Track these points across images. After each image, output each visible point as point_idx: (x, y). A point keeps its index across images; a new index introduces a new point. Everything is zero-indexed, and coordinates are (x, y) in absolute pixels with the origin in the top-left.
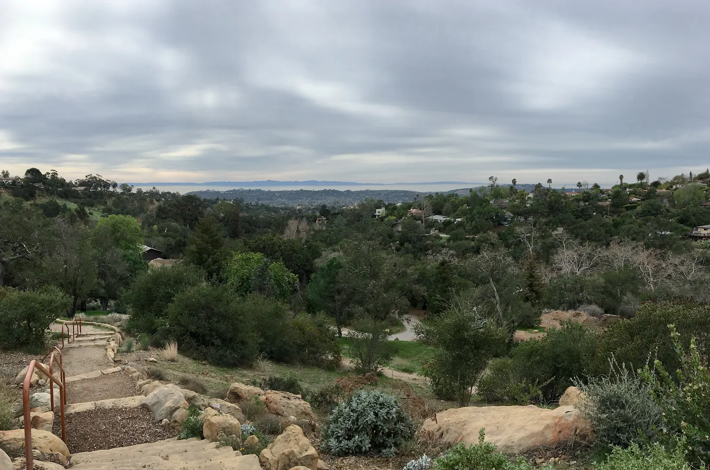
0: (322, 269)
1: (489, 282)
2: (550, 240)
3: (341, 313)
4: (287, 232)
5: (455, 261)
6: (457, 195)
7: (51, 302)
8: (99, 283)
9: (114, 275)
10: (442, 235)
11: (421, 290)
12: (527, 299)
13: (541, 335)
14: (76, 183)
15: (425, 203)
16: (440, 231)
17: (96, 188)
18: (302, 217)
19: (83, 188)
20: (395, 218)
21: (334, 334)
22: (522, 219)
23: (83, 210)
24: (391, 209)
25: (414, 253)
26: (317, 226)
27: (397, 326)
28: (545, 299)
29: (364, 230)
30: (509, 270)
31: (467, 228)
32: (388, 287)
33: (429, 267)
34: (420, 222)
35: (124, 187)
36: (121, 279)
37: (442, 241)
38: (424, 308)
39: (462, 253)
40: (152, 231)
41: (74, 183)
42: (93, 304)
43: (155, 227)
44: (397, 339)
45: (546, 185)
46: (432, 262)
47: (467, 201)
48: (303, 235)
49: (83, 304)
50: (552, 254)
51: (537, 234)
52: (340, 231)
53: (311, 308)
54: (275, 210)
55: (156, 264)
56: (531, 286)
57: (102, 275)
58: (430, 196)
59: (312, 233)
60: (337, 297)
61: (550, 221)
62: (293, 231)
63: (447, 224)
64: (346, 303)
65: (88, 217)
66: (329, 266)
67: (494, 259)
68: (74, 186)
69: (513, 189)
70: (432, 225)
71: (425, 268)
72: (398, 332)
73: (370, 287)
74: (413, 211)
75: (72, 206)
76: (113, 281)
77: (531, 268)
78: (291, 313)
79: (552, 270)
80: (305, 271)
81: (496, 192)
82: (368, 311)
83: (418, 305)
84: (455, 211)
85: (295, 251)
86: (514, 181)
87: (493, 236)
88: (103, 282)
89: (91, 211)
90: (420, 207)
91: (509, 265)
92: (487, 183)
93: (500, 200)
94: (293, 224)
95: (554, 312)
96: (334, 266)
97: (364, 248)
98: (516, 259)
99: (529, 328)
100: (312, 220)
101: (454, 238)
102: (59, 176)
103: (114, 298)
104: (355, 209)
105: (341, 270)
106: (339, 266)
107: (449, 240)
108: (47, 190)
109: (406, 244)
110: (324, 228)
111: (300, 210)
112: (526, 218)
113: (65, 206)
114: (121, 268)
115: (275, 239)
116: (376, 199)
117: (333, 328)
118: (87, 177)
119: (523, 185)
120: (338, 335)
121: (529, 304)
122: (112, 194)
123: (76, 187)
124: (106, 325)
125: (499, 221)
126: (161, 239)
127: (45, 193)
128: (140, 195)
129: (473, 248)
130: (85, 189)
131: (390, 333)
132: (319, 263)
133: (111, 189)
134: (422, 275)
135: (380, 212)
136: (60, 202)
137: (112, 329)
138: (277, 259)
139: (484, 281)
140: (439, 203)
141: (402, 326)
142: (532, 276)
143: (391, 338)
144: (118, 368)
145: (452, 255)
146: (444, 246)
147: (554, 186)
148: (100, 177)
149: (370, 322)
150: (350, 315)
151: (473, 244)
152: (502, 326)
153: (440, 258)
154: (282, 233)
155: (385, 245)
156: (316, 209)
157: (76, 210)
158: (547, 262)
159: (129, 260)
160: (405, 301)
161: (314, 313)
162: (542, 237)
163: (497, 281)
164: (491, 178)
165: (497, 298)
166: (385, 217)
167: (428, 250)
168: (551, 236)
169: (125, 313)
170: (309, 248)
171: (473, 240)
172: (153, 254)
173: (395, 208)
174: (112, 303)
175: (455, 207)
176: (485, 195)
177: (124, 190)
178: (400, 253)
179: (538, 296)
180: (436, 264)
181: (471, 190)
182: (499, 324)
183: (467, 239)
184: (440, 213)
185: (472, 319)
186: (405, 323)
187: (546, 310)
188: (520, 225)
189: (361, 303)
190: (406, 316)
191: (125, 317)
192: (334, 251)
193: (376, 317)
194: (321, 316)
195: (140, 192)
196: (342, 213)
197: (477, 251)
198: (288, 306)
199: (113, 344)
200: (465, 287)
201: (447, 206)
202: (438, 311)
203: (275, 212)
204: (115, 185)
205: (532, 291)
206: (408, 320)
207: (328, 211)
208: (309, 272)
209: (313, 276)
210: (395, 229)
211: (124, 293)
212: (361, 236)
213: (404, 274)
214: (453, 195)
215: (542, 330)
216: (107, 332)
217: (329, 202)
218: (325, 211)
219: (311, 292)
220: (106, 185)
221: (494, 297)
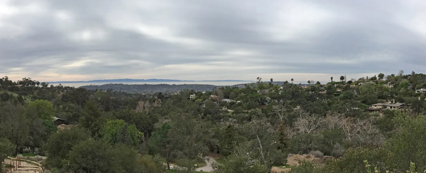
0: (159, 129)
1: (256, 138)
2: (292, 113)
3: (169, 156)
4: (138, 108)
5: (236, 126)
6: (237, 88)
7: (5, 147)
8: (30, 138)
9: (38, 134)
10: (229, 110)
11: (216, 142)
12: (279, 148)
13: (288, 169)
14: (18, 83)
15: (220, 92)
16: (228, 108)
17: (28, 85)
18: (147, 100)
19: (21, 85)
20: (201, 100)
21: (165, 167)
22: (277, 101)
23: (21, 97)
24: (199, 95)
25: (212, 120)
26: (155, 105)
27: (202, 163)
28: (289, 148)
29: (183, 107)
30: (268, 130)
31: (244, 106)
32: (197, 140)
33: (221, 129)
34: (216, 102)
35: (43, 84)
36: (42, 136)
37: (229, 114)
38: (218, 152)
39: (241, 121)
40: (59, 108)
41: (16, 83)
42: (26, 149)
43: (61, 106)
44: (202, 171)
45: (290, 82)
46: (223, 125)
47: (243, 91)
48: (147, 110)
49: (21, 149)
50: (294, 121)
51: (284, 110)
52: (169, 107)
53: (151, 152)
54: (130, 95)
55: (61, 127)
56: (281, 140)
57: (32, 134)
58: (222, 88)
59: (152, 108)
60: (167, 146)
61: (293, 102)
62: (142, 107)
63: (232, 104)
64: (172, 149)
65: (24, 101)
66: (163, 127)
67: (260, 124)
68: (16, 84)
69: (271, 84)
70: (223, 104)
71: (218, 129)
72: (202, 166)
73: (186, 140)
74: (212, 96)
75: (16, 95)
76: (37, 137)
77: (281, 129)
78: (140, 155)
79: (294, 130)
80: (148, 131)
81: (261, 85)
82: (185, 154)
83: (214, 151)
84: (236, 97)
85: (142, 119)
86: (272, 80)
87: (259, 110)
88: (31, 137)
89: (25, 98)
90: (216, 94)
91: (268, 128)
92: (255, 81)
93: (263, 90)
94: (141, 103)
95: (295, 155)
96: (166, 127)
97: (183, 117)
98: (273, 124)
99: (280, 165)
100: (152, 101)
101: (236, 112)
102: (9, 80)
103: (38, 147)
104: (177, 95)
105: (170, 130)
106: (169, 128)
107: (233, 113)
108: (3, 87)
109: (208, 115)
110: (160, 106)
111: (145, 96)
112: (278, 101)
113: (12, 95)
114: (42, 130)
115: (131, 112)
116: (190, 89)
117: (165, 164)
118: (23, 79)
119: (276, 82)
120: (167, 168)
121: (280, 151)
122: (37, 88)
123: (18, 85)
124: (34, 162)
125: (262, 103)
126: (65, 113)
127: (2, 88)
128: (52, 88)
129: (247, 117)
130: (22, 86)
131: (197, 167)
132: (157, 125)
133: (36, 85)
134: (217, 133)
135: (193, 96)
136: (9, 93)
137: (37, 165)
138: (131, 123)
139: (253, 137)
140: (228, 92)
141: (205, 163)
142: (282, 134)
143: (198, 170)
145: (235, 122)
146: (230, 117)
147: (294, 83)
148: (30, 79)
149: (186, 161)
150: (175, 156)
151: (247, 115)
152: (264, 164)
153: (228, 124)
154: (135, 108)
155: (195, 115)
156: (155, 95)
157: (17, 97)
158: (291, 126)
159: (46, 125)
160: (207, 148)
161: (153, 155)
162: (288, 111)
163: (261, 137)
164: (258, 78)
165: (261, 147)
166: (196, 99)
167: (221, 119)
168: (293, 110)
169: (44, 156)
170: (151, 117)
171: (247, 113)
172: (59, 122)
173: (202, 94)
174: (37, 149)
175: (237, 94)
176: (254, 88)
177: (43, 86)
178: (204, 120)
179: (286, 145)
180: (226, 127)
181: (246, 85)
182: (262, 163)
183: (244, 112)
184: (228, 98)
185: (246, 160)
186: (206, 161)
187: (290, 154)
188: (276, 104)
189: (181, 150)
190: (207, 157)
191: (44, 158)
192: (166, 119)
193: (190, 157)
194: (157, 157)
195: (52, 86)
196: (170, 97)
197: (250, 119)
198: (137, 151)
200: (243, 140)
201: (232, 94)
202: (226, 155)
203: (130, 97)
204: (38, 83)
205: (282, 143)
206: (208, 160)
207: (163, 96)
208: (150, 131)
209: (153, 133)
210: (201, 107)
211: (44, 144)
212: (181, 110)
213: (207, 133)
214: (235, 87)
215: (288, 166)
216: (34, 166)
217: (163, 91)
218: (160, 96)
219: (151, 142)
220: (33, 83)
221: (259, 147)
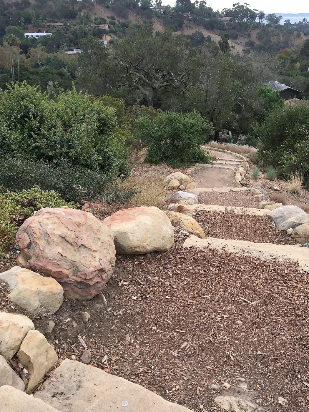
7: (193, 125)
8: (234, 117)
9: (250, 109)
14: (223, 13)
17: (241, 19)
19: (228, 18)
23: (226, 42)
35: (271, 17)
40: (293, 68)
41: (220, 13)
43: (298, 64)
49: (217, 134)
55: (292, 103)
57: (238, 109)
65: (230, 50)
68: (220, 16)
75: (216, 38)
76: (248, 115)
88: (237, 116)
89: (234, 44)
102: (207, 5)
103: (245, 133)
108: (195, 21)
113: (209, 38)
114: (256, 104)
118: (234, 5)
122: (258, 26)
123: (223, 17)
124: (236, 154)
126: (302, 78)
127: (192, 22)
128: (288, 27)
130: (231, 20)
133: (257, 20)
136: (206, 33)
137: (241, 159)
144: (245, 189)
148: (248, 6)
157: (220, 43)
159: (265, 96)
169: (254, 145)
172: (288, 94)
174: (242, 137)
177: (271, 21)
191: (254, 150)
195: (287, 22)
199: (241, 169)
204: (262, 15)
211: (256, 127)
216: (237, 160)
220: (252, 15)
